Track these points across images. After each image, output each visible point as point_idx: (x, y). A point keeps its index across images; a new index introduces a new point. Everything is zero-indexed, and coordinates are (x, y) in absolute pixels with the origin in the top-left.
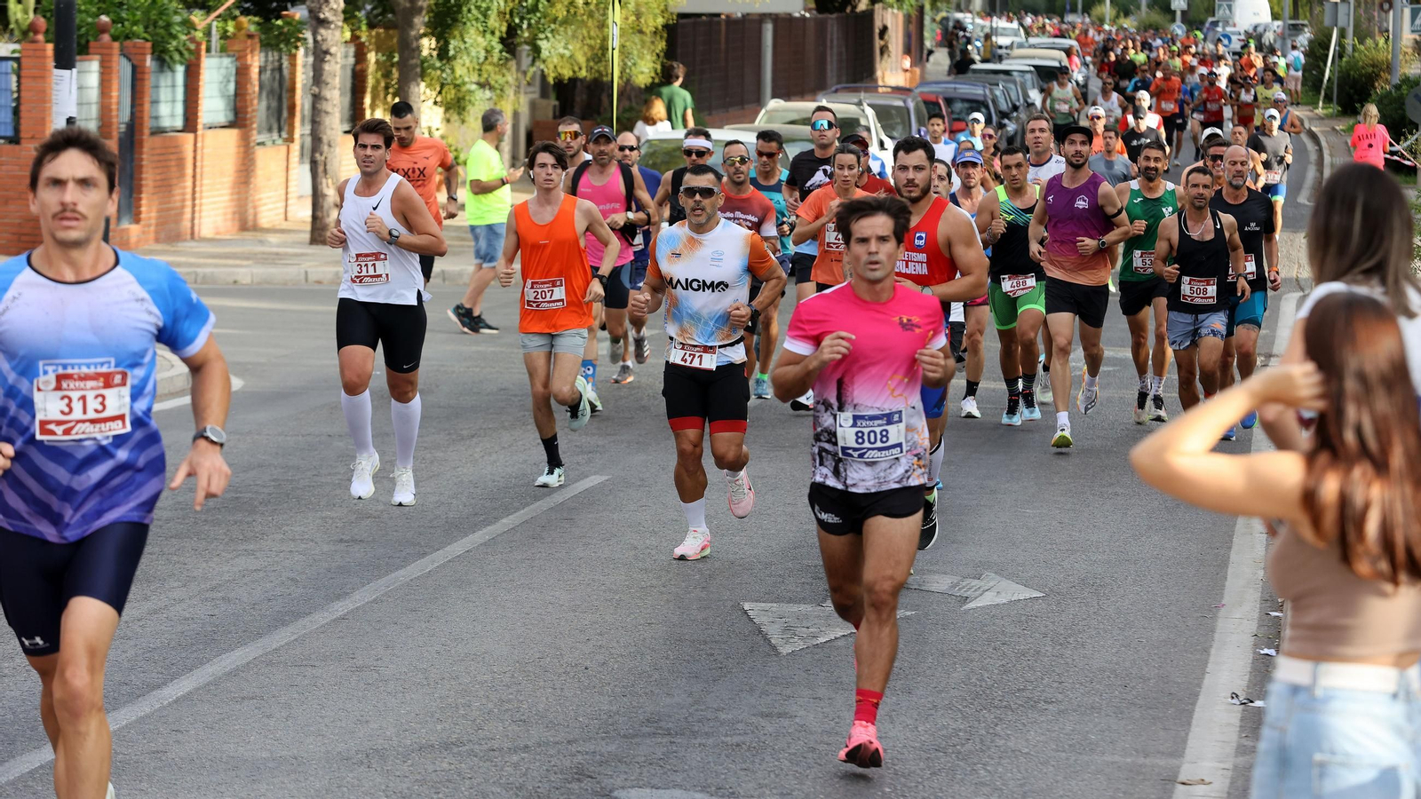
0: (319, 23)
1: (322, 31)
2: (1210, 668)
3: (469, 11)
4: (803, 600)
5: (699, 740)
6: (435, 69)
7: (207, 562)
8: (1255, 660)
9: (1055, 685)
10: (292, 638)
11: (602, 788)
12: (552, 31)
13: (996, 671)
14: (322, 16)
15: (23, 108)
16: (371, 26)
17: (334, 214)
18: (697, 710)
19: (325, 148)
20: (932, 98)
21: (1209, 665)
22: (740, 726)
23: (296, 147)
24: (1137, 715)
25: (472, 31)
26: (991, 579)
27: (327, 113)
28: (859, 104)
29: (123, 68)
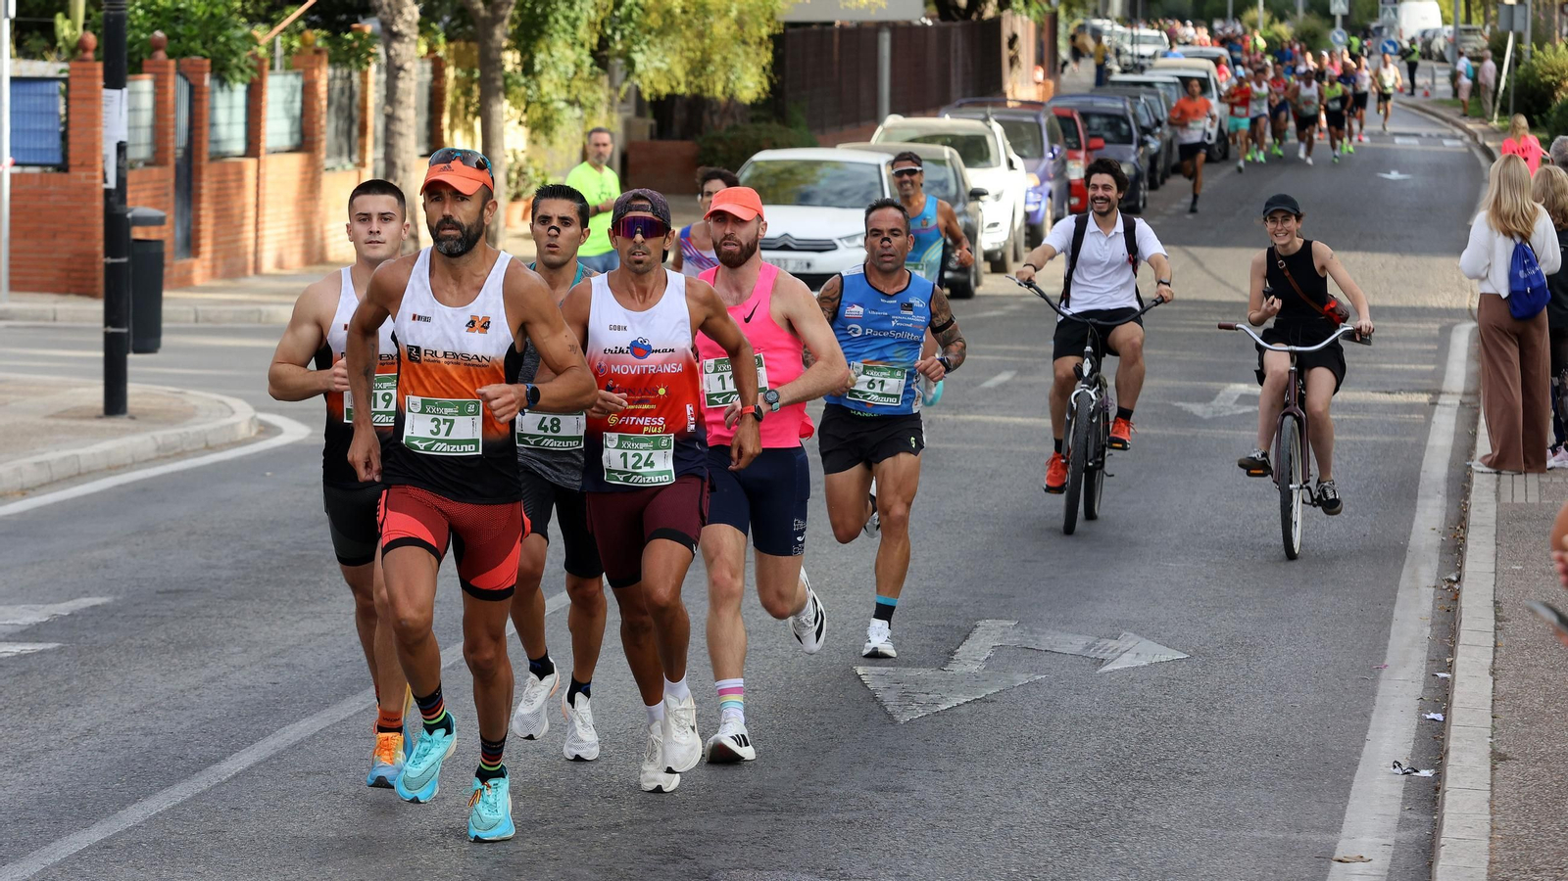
0: (391, 36)
1: (396, 45)
2: (1370, 734)
3: (557, 21)
4: (922, 664)
5: (805, 819)
6: (518, 84)
7: (269, 625)
8: (1420, 726)
9: (1201, 754)
10: (362, 708)
11: (700, 870)
12: (648, 43)
13: (1135, 740)
14: (395, 29)
15: (71, 133)
16: (449, 39)
18: (805, 785)
19: (400, 173)
20: (1067, 113)
21: (1370, 732)
22: (852, 801)
24: (1290, 786)
25: (560, 43)
26: (1129, 640)
27: (401, 134)
28: (986, 120)
29: (178, 90)
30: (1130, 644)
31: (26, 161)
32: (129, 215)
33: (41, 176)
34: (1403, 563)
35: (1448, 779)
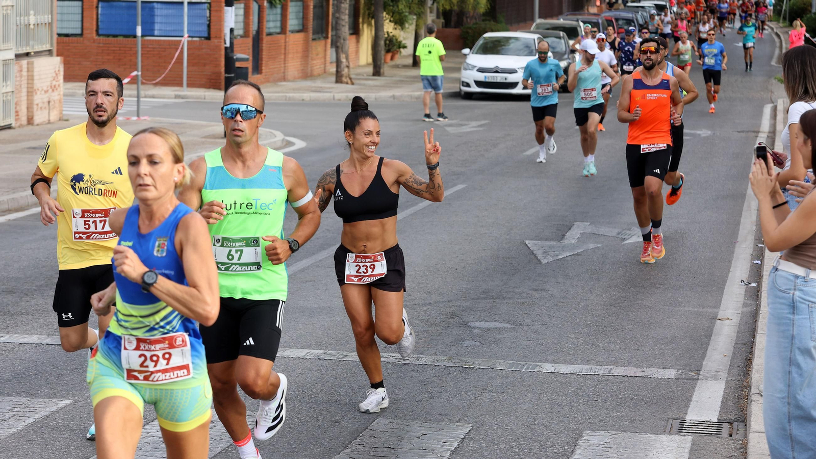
4: (552, 240)
5: (505, 301)
6: (390, 6)
7: (290, 222)
8: (751, 266)
9: (663, 277)
10: (328, 256)
11: (463, 321)
15: (212, 24)
17: (346, 70)
18: (505, 288)
19: (342, 41)
20: (610, 18)
21: (731, 268)
22: (524, 295)
23: (329, 41)
24: (699, 290)
26: (635, 230)
27: (342, 25)
28: (577, 21)
29: (255, 7)
30: (636, 232)
31: (194, 35)
32: (235, 57)
33: (199, 41)
34: (745, 200)
35: (763, 287)
